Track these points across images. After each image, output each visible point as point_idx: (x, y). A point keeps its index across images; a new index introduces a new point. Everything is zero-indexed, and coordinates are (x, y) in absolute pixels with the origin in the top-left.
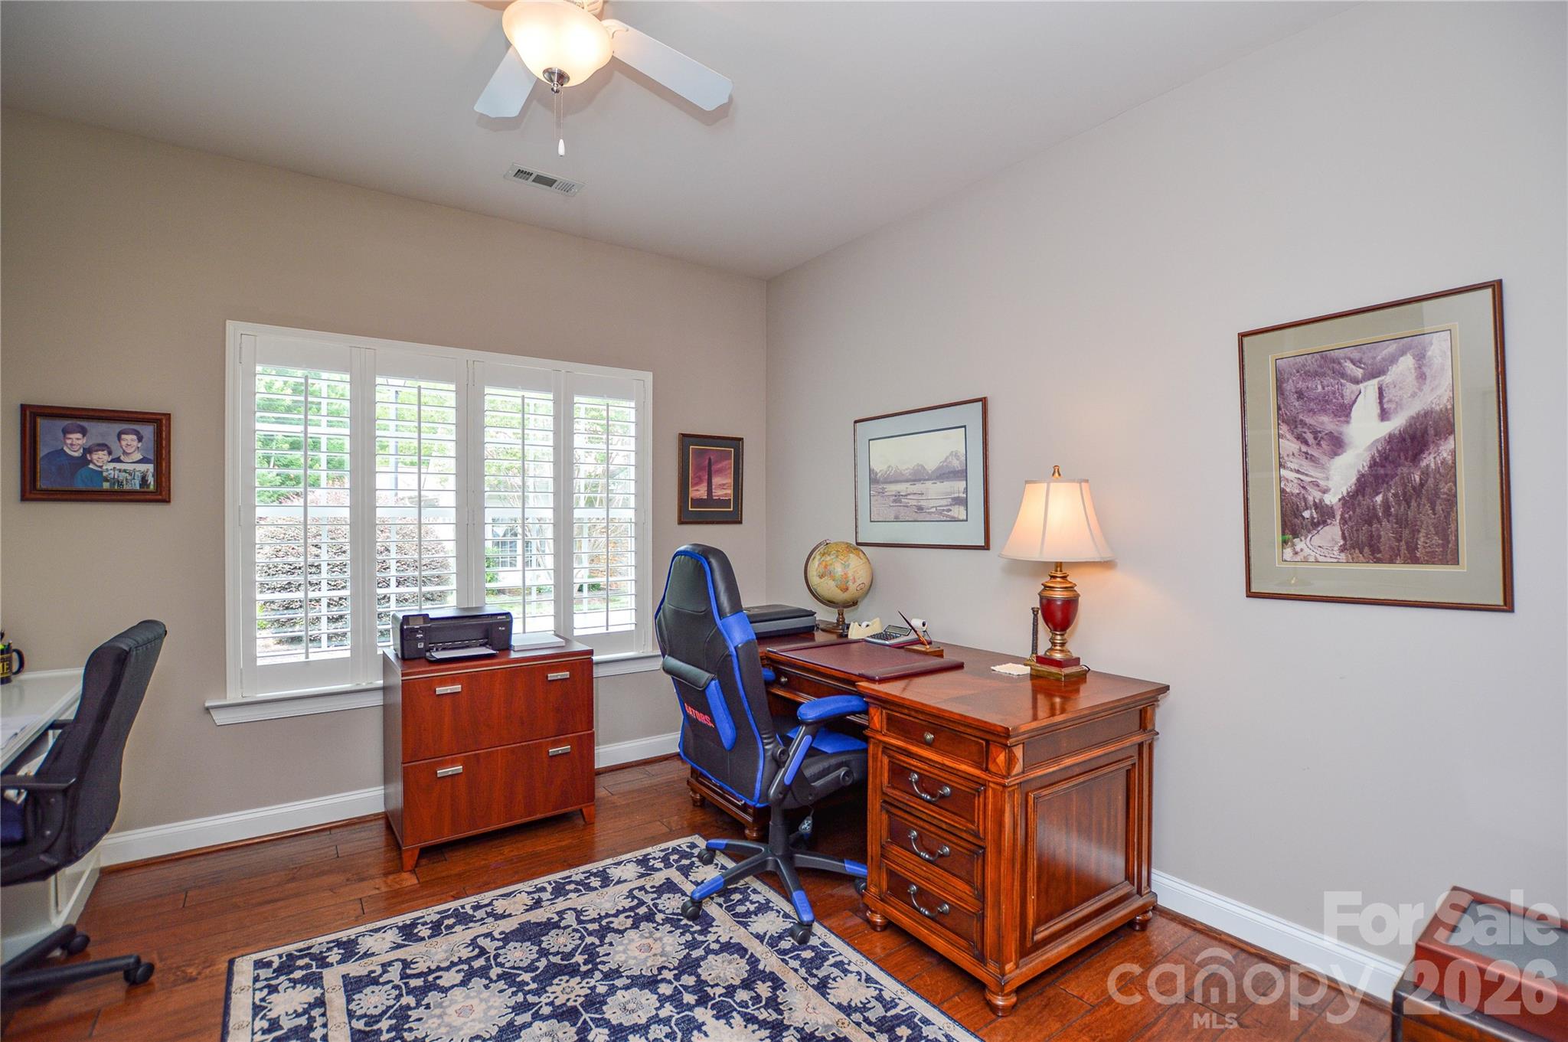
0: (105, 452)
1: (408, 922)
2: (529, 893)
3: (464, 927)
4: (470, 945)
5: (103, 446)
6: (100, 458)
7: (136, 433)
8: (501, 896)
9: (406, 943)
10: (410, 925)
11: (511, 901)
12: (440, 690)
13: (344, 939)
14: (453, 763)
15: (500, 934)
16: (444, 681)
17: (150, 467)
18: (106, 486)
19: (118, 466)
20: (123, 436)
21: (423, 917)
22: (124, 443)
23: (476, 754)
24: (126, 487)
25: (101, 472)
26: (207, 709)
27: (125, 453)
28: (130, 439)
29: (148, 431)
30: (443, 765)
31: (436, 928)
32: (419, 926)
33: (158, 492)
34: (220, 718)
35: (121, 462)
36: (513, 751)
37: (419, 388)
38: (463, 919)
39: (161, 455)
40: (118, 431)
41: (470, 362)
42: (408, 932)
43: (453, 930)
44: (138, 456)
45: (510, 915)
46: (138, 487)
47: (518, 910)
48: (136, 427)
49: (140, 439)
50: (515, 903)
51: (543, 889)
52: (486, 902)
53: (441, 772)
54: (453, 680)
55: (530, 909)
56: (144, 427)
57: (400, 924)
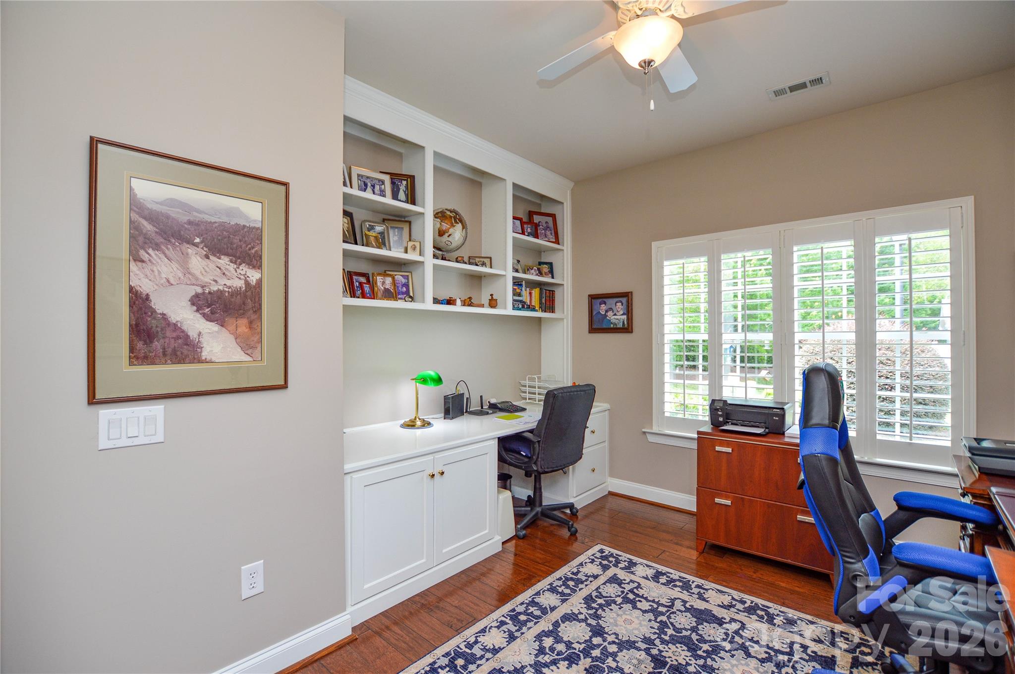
0: (612, 312)
1: (663, 572)
2: (733, 599)
3: (681, 590)
4: (671, 599)
5: (611, 309)
6: (610, 314)
7: (621, 302)
8: (718, 590)
9: (651, 579)
10: (663, 573)
11: (718, 596)
12: (718, 448)
13: (634, 561)
14: (727, 498)
15: (690, 606)
16: (722, 443)
17: (625, 317)
18: (612, 326)
19: (616, 317)
20: (617, 304)
21: (672, 574)
22: (617, 307)
23: (742, 498)
24: (618, 326)
25: (610, 320)
26: (644, 433)
27: (618, 311)
28: (619, 304)
29: (624, 300)
30: (721, 497)
31: (670, 582)
32: (665, 576)
33: (627, 329)
34: (651, 439)
35: (616, 315)
36: (769, 506)
37: (744, 257)
38: (686, 586)
39: (629, 312)
40: (615, 302)
41: (782, 232)
42: (657, 576)
43: (674, 588)
44: (622, 312)
45: (707, 601)
46: (622, 326)
47: (715, 602)
48: (620, 299)
49: (622, 305)
50: (720, 598)
51: (743, 602)
52: (706, 587)
53: (717, 500)
54: (727, 444)
55: (723, 606)
56: (623, 299)
57: (660, 570)
